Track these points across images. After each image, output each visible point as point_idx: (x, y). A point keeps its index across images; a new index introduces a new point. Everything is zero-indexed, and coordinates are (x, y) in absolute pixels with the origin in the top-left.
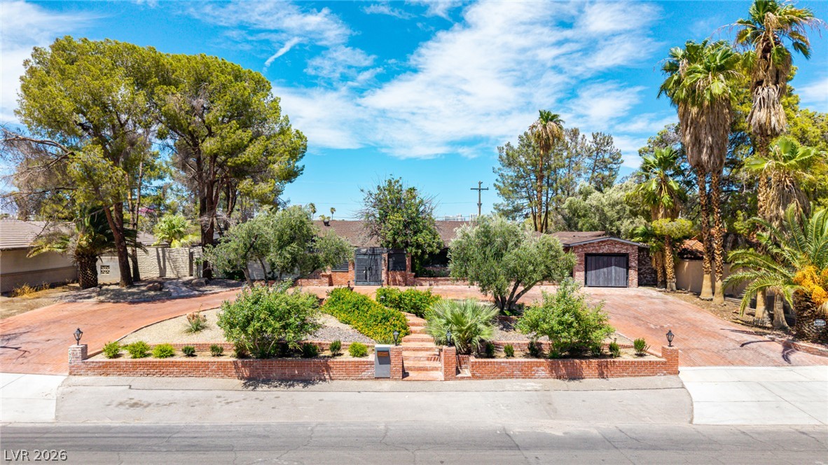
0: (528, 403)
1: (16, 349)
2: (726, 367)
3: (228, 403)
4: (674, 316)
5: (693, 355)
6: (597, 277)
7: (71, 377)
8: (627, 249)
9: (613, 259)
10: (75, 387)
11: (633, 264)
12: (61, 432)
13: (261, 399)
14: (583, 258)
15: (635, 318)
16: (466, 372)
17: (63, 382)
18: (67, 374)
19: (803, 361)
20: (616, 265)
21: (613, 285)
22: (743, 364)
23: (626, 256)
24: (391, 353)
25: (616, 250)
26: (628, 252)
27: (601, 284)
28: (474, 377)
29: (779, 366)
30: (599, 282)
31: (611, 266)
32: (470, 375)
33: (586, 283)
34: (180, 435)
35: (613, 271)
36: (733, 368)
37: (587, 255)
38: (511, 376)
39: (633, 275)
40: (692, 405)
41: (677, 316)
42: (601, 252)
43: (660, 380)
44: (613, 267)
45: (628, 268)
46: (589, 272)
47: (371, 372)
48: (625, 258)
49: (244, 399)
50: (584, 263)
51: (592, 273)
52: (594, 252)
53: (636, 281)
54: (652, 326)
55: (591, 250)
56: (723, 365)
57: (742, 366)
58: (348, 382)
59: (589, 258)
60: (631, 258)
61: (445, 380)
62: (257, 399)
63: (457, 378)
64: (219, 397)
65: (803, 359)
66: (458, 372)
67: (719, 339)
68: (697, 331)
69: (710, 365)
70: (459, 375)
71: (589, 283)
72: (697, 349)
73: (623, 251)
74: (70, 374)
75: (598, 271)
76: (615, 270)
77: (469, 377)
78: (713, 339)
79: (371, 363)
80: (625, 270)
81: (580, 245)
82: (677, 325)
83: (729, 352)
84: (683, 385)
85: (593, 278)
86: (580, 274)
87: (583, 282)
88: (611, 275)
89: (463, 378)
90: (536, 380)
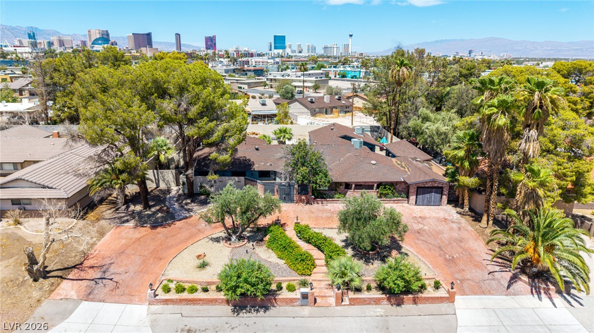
0: (377, 327)
1: (111, 279)
2: (480, 296)
3: (232, 328)
4: (461, 244)
5: (465, 285)
6: (423, 200)
7: (150, 306)
9: (434, 190)
10: (155, 316)
11: (445, 193)
13: (247, 324)
14: (416, 189)
15: (440, 248)
16: (346, 301)
17: (148, 311)
18: (147, 304)
19: (521, 291)
20: (434, 193)
21: (432, 204)
22: (490, 293)
23: (442, 188)
24: (308, 295)
25: (436, 185)
26: (443, 186)
28: (350, 305)
29: (508, 295)
30: (424, 203)
31: (432, 192)
32: (348, 303)
33: (416, 203)
35: (433, 197)
36: (483, 297)
37: (418, 188)
38: (369, 304)
39: (445, 198)
40: (457, 329)
41: (462, 244)
42: (427, 186)
43: (444, 307)
44: (433, 193)
45: (442, 194)
46: (418, 196)
47: (299, 303)
48: (441, 190)
49: (240, 325)
50: (416, 192)
51: (420, 197)
52: (422, 186)
53: (446, 202)
54: (447, 256)
55: (420, 185)
56: (479, 295)
57: (489, 295)
58: (288, 307)
59: (419, 189)
60: (444, 189)
61: (336, 306)
62: (245, 324)
63: (342, 305)
64: (227, 323)
65: (522, 289)
66: (342, 301)
67: (482, 270)
68: (471, 261)
69: (472, 295)
70: (343, 303)
71: (418, 203)
72: (468, 279)
73: (440, 186)
74: (149, 304)
75: (424, 195)
76: (434, 195)
77: (348, 305)
78: (478, 270)
79: (299, 299)
80: (440, 195)
82: (461, 255)
83: (485, 282)
84: (455, 312)
85: (421, 200)
86: (413, 198)
87: (414, 203)
88: (432, 198)
89: (345, 305)
90: (382, 306)
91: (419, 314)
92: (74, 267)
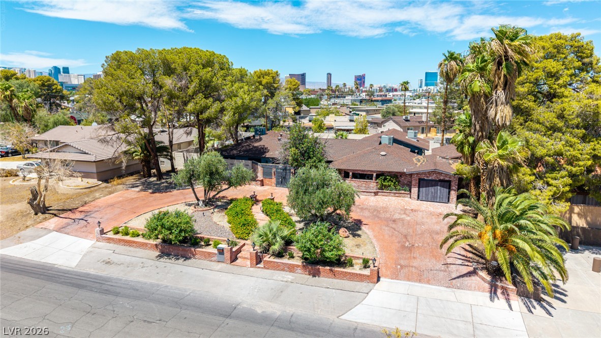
0: (272, 289)
1: (86, 221)
3: (142, 267)
5: (404, 271)
6: (427, 195)
7: (96, 242)
8: (450, 177)
9: (439, 183)
10: (94, 249)
11: (454, 188)
12: (71, 274)
13: (158, 266)
14: (417, 181)
15: (405, 236)
17: (92, 245)
18: (96, 240)
20: (441, 186)
21: (438, 201)
22: (427, 282)
23: (450, 182)
24: (224, 250)
25: (442, 178)
26: (451, 179)
27: (429, 200)
28: (265, 268)
29: (450, 287)
30: (428, 198)
31: (438, 186)
32: (263, 266)
33: (418, 198)
34: (108, 283)
35: (439, 192)
37: (420, 180)
38: (283, 270)
39: (454, 195)
40: (357, 306)
42: (430, 178)
44: (439, 188)
45: (450, 188)
46: (421, 189)
47: (216, 258)
48: (448, 184)
49: (151, 266)
50: (417, 185)
51: (423, 190)
52: (425, 178)
53: (455, 199)
54: (407, 244)
55: (422, 177)
58: (205, 261)
59: (422, 181)
60: (452, 184)
61: (250, 267)
63: (256, 267)
65: (473, 285)
67: (438, 261)
71: (420, 198)
72: (412, 267)
73: (447, 179)
75: (427, 188)
76: (440, 190)
77: (262, 268)
78: (433, 260)
79: (216, 254)
80: (448, 190)
81: (417, 173)
83: (431, 272)
84: (370, 291)
85: (424, 195)
86: (415, 190)
87: (416, 197)
88: (437, 193)
89: (259, 267)
90: (296, 274)
91: (328, 287)
92: (70, 210)
